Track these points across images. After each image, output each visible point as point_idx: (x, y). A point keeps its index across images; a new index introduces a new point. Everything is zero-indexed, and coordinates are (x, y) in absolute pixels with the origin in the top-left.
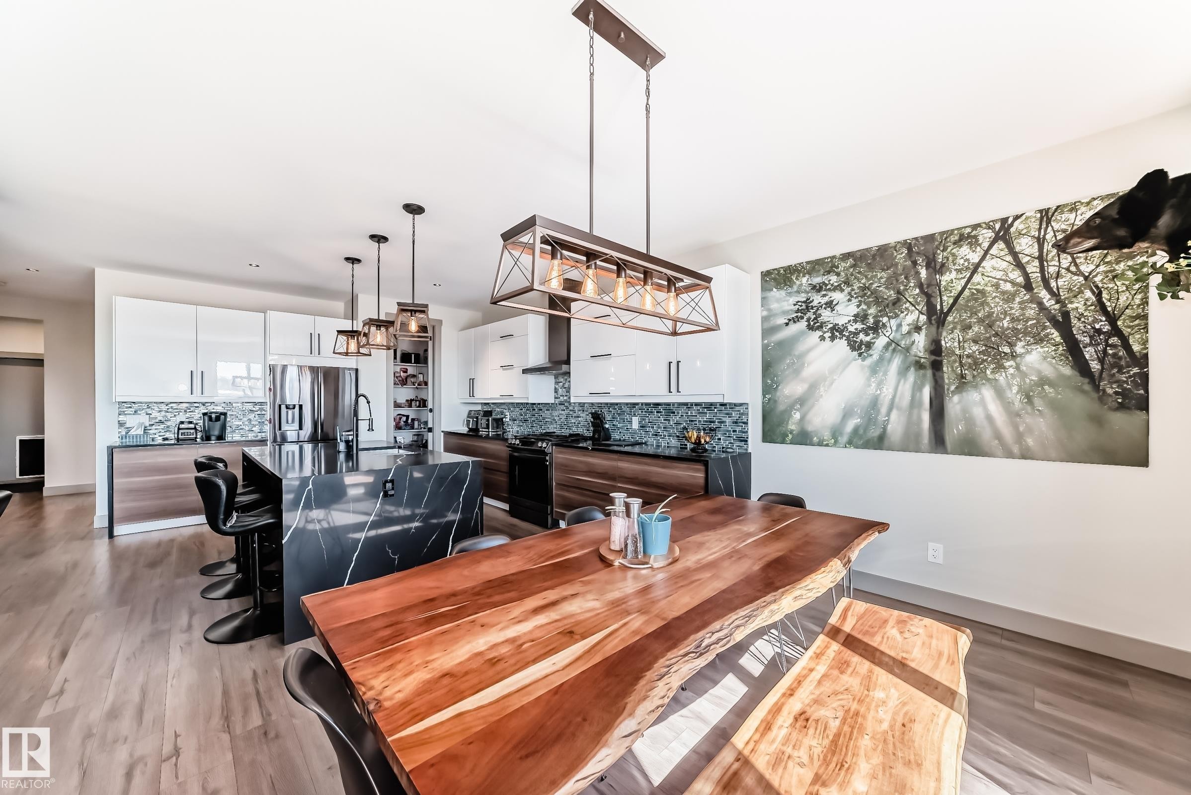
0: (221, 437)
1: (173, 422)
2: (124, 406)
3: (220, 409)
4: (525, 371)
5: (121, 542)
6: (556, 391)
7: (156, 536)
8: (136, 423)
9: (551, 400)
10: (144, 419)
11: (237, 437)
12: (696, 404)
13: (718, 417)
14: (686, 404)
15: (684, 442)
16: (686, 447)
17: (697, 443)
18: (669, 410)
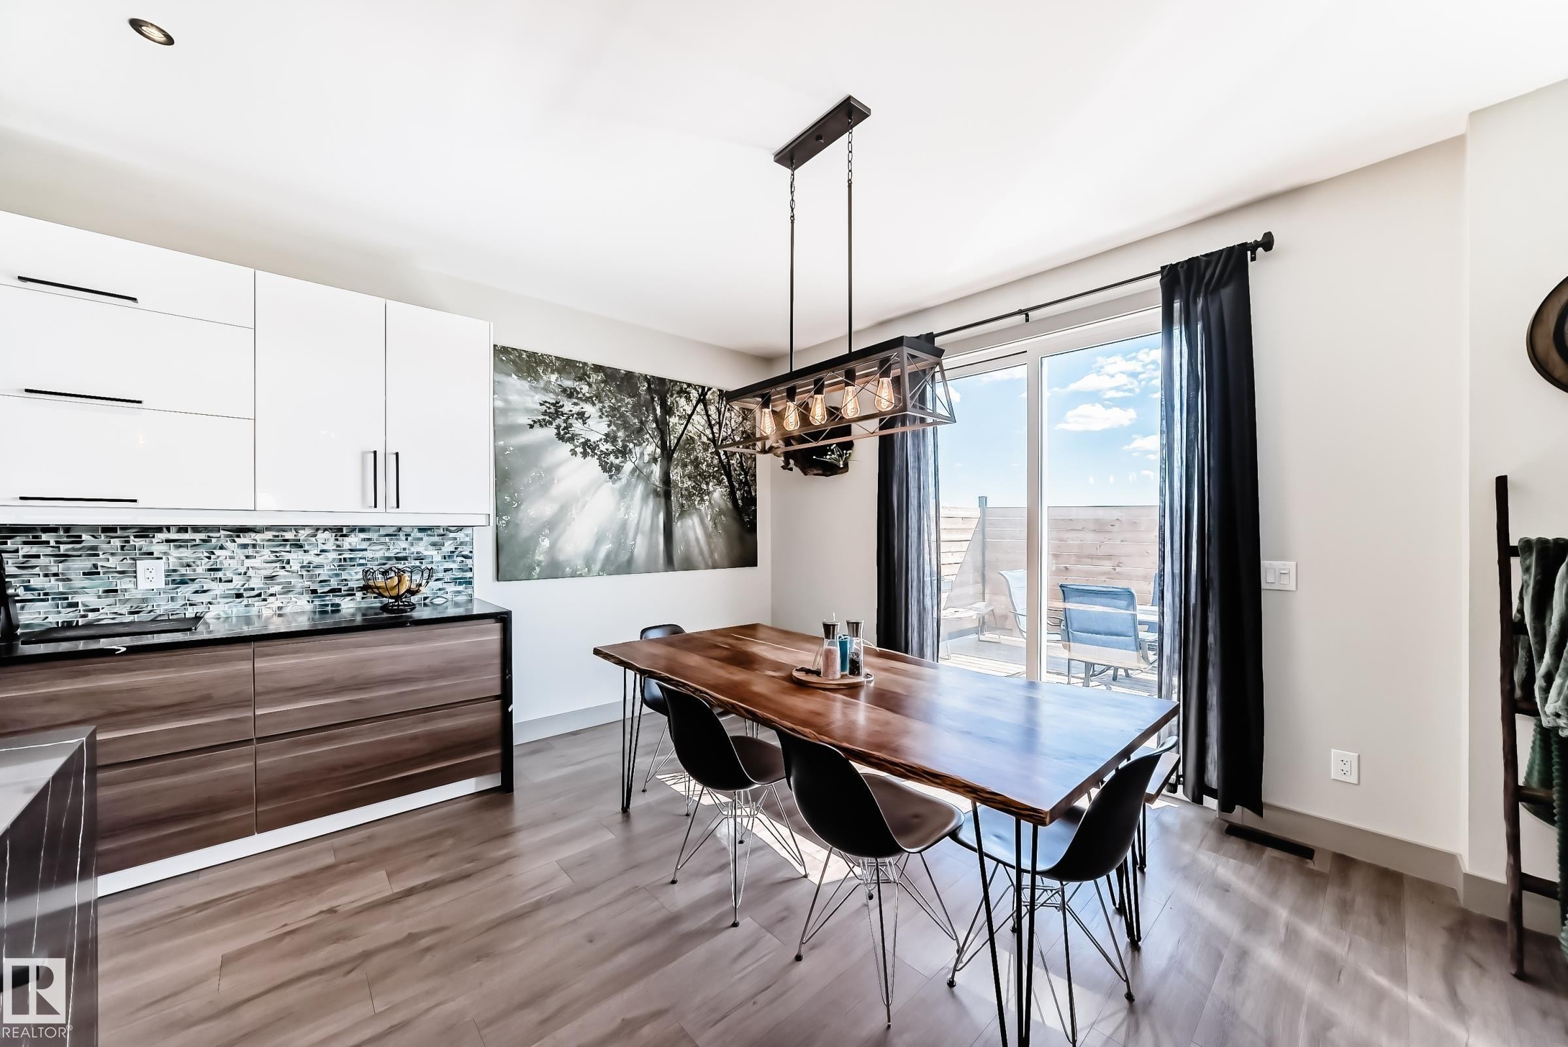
12: (362, 530)
13: (414, 549)
14: (338, 529)
15: (331, 599)
16: (336, 609)
17: (399, 596)
18: (284, 541)
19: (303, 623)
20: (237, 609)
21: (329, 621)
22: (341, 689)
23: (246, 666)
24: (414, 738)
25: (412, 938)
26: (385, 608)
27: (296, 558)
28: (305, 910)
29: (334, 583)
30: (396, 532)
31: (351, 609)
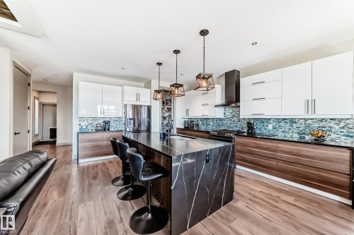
0: (108, 130)
1: (94, 124)
2: (81, 119)
3: (107, 120)
4: (216, 106)
5: (81, 165)
6: (225, 114)
7: (91, 163)
8: (84, 124)
9: (222, 117)
10: (86, 123)
11: (112, 130)
12: (312, 119)
13: (328, 125)
14: (305, 119)
15: (303, 135)
16: (304, 138)
17: (319, 137)
18: (292, 121)
19: (296, 139)
20: (283, 135)
21: (303, 140)
22: (294, 155)
23: (276, 145)
24: (314, 174)
25: (286, 212)
26: (315, 140)
27: (295, 125)
28: (275, 194)
29: (304, 132)
30: (322, 120)
31: (308, 138)
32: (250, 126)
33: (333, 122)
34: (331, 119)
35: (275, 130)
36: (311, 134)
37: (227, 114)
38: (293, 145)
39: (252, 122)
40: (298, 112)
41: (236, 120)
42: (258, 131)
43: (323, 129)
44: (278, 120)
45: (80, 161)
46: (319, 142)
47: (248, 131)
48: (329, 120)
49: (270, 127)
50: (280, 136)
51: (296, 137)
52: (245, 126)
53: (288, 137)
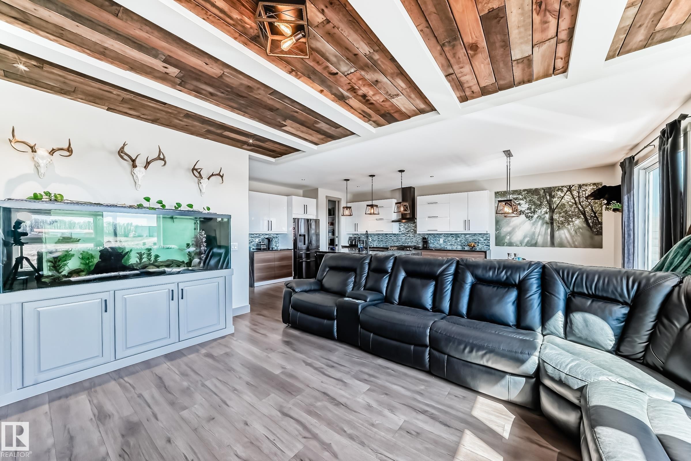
4: (391, 222)
12: (468, 234)
13: (478, 238)
14: (464, 234)
15: (463, 246)
16: (464, 248)
17: (473, 247)
18: (457, 236)
20: (451, 246)
21: (463, 250)
27: (458, 239)
29: (464, 243)
30: (475, 235)
31: (467, 248)
32: (425, 241)
33: (480, 236)
34: (479, 234)
35: (445, 243)
36: (468, 245)
37: (402, 229)
38: (457, 253)
39: (426, 237)
40: (459, 229)
41: (411, 235)
42: (431, 246)
43: (475, 241)
44: (447, 235)
45: (256, 284)
46: (473, 250)
47: (423, 245)
48: (478, 234)
49: (441, 241)
50: (449, 248)
51: (459, 248)
52: (420, 241)
53: (454, 248)
